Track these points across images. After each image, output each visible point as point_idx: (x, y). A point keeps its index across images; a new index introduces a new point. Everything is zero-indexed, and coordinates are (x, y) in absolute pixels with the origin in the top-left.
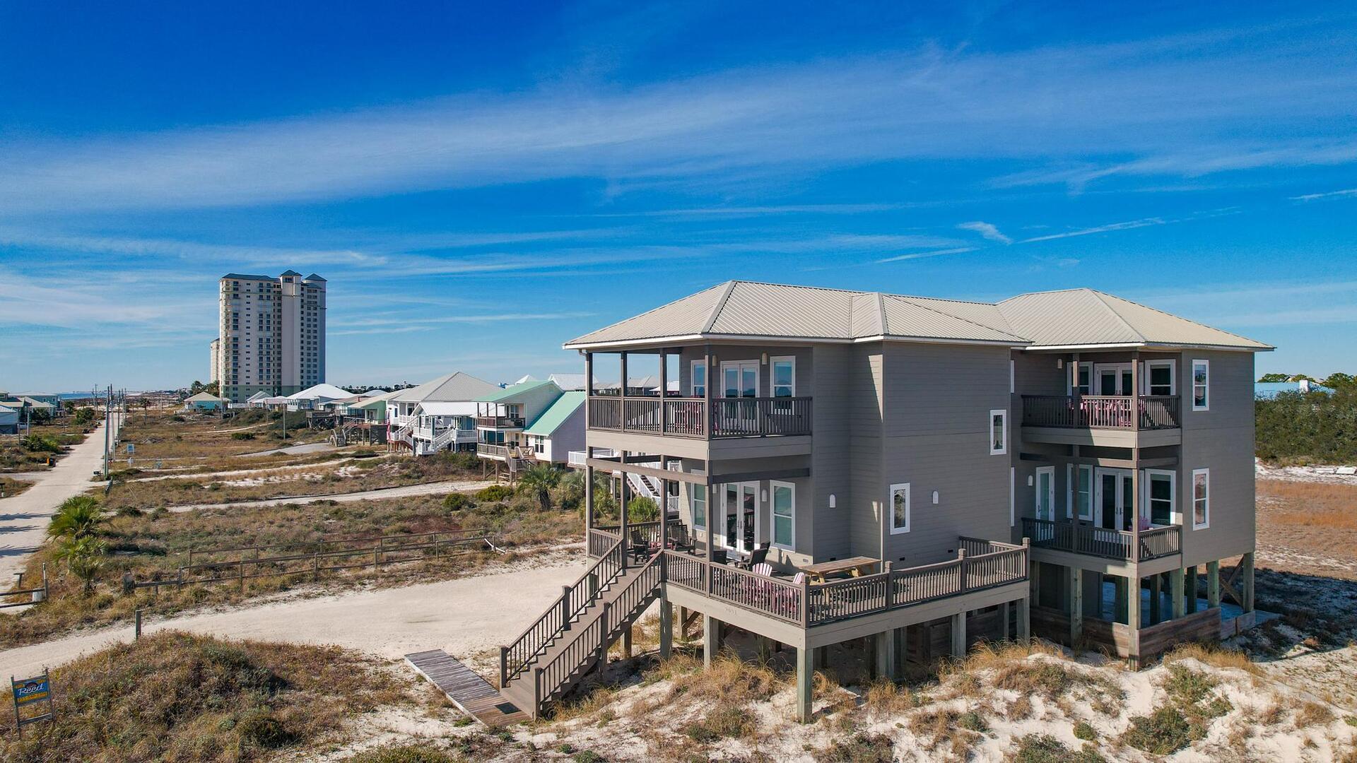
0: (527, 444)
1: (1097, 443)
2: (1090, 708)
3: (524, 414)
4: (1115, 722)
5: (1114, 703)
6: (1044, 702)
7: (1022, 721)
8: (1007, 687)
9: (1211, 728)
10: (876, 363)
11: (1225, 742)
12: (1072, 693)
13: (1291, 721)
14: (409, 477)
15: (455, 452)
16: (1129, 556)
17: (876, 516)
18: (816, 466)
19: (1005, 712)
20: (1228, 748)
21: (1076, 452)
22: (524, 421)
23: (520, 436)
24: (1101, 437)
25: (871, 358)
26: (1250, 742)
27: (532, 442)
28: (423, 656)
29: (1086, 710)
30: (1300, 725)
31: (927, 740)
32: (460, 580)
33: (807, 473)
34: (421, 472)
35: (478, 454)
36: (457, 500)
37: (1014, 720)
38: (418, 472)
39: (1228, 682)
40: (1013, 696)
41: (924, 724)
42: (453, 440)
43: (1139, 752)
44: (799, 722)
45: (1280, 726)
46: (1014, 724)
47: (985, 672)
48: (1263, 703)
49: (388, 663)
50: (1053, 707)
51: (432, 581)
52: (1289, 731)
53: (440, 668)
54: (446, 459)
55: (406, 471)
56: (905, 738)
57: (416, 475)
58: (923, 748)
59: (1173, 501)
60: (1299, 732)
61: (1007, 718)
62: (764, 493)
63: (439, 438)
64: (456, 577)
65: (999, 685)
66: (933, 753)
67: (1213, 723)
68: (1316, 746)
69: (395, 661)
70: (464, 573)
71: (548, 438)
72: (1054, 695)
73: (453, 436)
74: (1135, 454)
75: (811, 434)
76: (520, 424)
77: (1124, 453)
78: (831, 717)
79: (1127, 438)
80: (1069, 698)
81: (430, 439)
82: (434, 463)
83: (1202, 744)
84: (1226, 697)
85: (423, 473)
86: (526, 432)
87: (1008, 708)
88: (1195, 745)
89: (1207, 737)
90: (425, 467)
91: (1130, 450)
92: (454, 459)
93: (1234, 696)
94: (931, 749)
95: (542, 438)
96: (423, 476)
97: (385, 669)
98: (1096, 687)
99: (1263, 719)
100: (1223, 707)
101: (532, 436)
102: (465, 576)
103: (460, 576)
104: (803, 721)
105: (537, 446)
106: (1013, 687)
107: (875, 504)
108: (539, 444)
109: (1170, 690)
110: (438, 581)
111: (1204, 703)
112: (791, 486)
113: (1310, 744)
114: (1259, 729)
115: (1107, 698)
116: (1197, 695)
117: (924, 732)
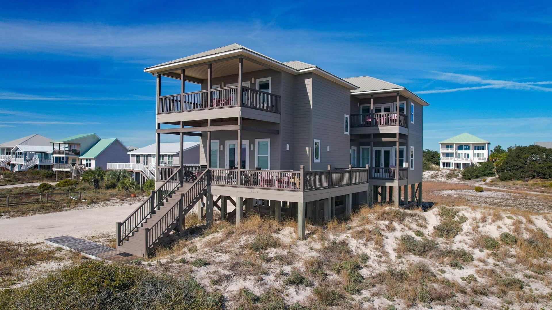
0: (81, 163)
1: (381, 132)
2: (416, 226)
3: (80, 149)
4: (427, 230)
5: (423, 223)
6: (399, 224)
7: (393, 232)
8: (382, 220)
9: (463, 227)
10: (309, 83)
11: (471, 231)
12: (407, 220)
13: (490, 220)
14: (11, 181)
15: (38, 170)
16: (395, 178)
17: (308, 154)
18: (282, 129)
19: (385, 229)
20: (473, 233)
21: (372, 136)
22: (80, 153)
23: (77, 160)
24: (383, 129)
25: (306, 80)
26: (480, 229)
27: (84, 162)
28: (57, 239)
29: (414, 226)
30: (493, 221)
31: (363, 241)
32: (63, 212)
33: (278, 132)
34: (18, 179)
35: (53, 169)
36: (46, 186)
37: (390, 232)
38: (16, 179)
39: (462, 210)
40: (387, 223)
41: (358, 235)
42: (37, 163)
43: (442, 239)
44: (300, 240)
45: (487, 223)
46: (390, 234)
47: (369, 215)
48: (479, 216)
49: (34, 245)
50: (402, 226)
51: (46, 213)
52: (490, 224)
53: (70, 243)
54: (32, 173)
55: (7, 179)
56: (351, 241)
57: (15, 180)
58: (362, 245)
59: (404, 158)
60: (493, 224)
61: (387, 231)
62: (252, 146)
63: (28, 163)
64: (61, 211)
65: (379, 218)
66: (367, 246)
67: (462, 225)
68: (501, 228)
69: (38, 243)
70: (65, 209)
71: (94, 159)
72: (401, 221)
73: (37, 161)
74: (398, 135)
75: (280, 113)
76: (78, 153)
77: (393, 135)
78: (314, 236)
79: (395, 129)
80: (406, 222)
81: (23, 163)
82: (25, 175)
83: (462, 233)
84: (464, 215)
85: (19, 180)
86: (81, 157)
87: (386, 227)
88: (460, 234)
89: (462, 230)
90: (20, 177)
91: (396, 134)
92: (38, 173)
93: (467, 215)
94: (365, 245)
95: (90, 160)
96: (19, 181)
97: (33, 247)
98: (415, 217)
99: (481, 221)
100: (464, 219)
101: (84, 159)
102: (66, 210)
103: (63, 210)
104: (301, 239)
105: (87, 164)
106: (384, 219)
107: (307, 148)
108: (88, 163)
109: (442, 216)
110: (50, 212)
111: (456, 219)
112: (268, 140)
113: (499, 227)
114: (481, 225)
115: (420, 221)
116: (453, 217)
117: (360, 238)
